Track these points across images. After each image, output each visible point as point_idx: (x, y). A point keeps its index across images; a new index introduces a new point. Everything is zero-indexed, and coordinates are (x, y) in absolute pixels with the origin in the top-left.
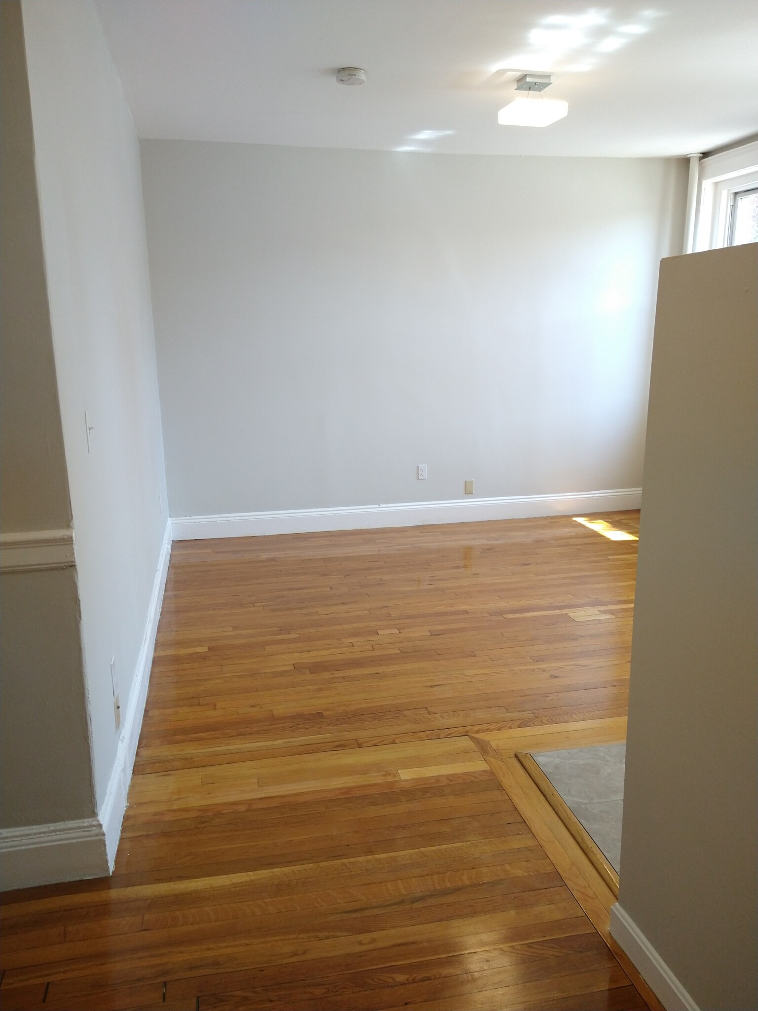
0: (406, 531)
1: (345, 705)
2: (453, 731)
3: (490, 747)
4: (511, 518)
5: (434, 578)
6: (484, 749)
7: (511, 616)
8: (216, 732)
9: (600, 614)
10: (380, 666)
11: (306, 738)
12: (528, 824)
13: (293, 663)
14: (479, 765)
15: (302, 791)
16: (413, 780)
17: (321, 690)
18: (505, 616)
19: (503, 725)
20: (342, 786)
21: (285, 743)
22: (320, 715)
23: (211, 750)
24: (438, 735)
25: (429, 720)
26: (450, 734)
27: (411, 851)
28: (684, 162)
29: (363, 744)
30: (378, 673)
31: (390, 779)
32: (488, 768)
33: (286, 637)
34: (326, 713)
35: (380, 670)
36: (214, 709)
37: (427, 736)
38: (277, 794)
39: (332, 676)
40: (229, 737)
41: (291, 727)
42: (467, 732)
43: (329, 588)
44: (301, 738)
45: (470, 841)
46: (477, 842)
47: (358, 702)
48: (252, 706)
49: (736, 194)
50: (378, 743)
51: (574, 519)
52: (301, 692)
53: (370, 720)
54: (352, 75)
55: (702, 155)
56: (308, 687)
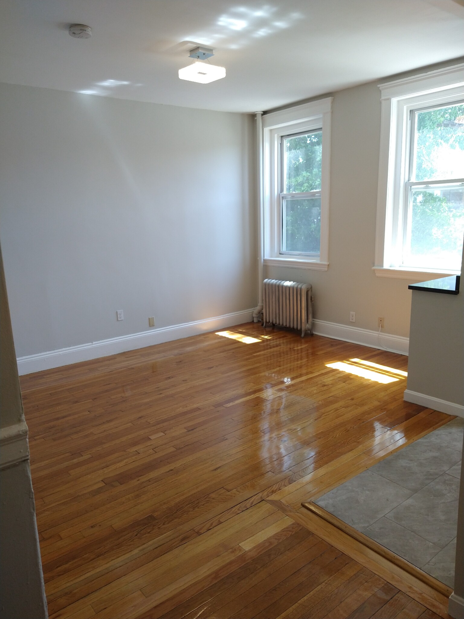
0: (115, 358)
1: (164, 503)
2: (252, 500)
3: (283, 504)
4: (179, 338)
5: (159, 389)
6: (281, 507)
7: (229, 405)
8: (76, 560)
9: (277, 392)
10: (170, 464)
11: (154, 540)
12: (346, 554)
13: (101, 479)
14: (288, 522)
15: (183, 588)
16: (254, 548)
17: (138, 496)
18: (225, 406)
19: (279, 485)
20: (208, 573)
21: (140, 551)
22: (151, 518)
23: (82, 578)
24: (245, 506)
25: (231, 496)
26: (252, 503)
27: (294, 607)
28: (252, 116)
29: (200, 531)
30: (172, 470)
31: (238, 554)
32: (294, 521)
33: (81, 459)
34: (155, 515)
35: (172, 466)
36: (61, 540)
37: (239, 510)
38: (165, 599)
39: (139, 482)
40: (91, 560)
41: (136, 535)
42: (261, 498)
43: (88, 412)
44: (150, 543)
45: (323, 582)
46: (328, 581)
47: (172, 497)
48: (92, 527)
49: (282, 137)
50: (210, 527)
51: (217, 333)
52: (124, 503)
53: (192, 509)
54: (84, 30)
55: (262, 113)
56: (127, 497)
